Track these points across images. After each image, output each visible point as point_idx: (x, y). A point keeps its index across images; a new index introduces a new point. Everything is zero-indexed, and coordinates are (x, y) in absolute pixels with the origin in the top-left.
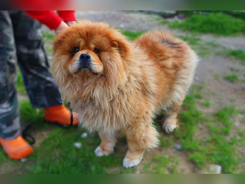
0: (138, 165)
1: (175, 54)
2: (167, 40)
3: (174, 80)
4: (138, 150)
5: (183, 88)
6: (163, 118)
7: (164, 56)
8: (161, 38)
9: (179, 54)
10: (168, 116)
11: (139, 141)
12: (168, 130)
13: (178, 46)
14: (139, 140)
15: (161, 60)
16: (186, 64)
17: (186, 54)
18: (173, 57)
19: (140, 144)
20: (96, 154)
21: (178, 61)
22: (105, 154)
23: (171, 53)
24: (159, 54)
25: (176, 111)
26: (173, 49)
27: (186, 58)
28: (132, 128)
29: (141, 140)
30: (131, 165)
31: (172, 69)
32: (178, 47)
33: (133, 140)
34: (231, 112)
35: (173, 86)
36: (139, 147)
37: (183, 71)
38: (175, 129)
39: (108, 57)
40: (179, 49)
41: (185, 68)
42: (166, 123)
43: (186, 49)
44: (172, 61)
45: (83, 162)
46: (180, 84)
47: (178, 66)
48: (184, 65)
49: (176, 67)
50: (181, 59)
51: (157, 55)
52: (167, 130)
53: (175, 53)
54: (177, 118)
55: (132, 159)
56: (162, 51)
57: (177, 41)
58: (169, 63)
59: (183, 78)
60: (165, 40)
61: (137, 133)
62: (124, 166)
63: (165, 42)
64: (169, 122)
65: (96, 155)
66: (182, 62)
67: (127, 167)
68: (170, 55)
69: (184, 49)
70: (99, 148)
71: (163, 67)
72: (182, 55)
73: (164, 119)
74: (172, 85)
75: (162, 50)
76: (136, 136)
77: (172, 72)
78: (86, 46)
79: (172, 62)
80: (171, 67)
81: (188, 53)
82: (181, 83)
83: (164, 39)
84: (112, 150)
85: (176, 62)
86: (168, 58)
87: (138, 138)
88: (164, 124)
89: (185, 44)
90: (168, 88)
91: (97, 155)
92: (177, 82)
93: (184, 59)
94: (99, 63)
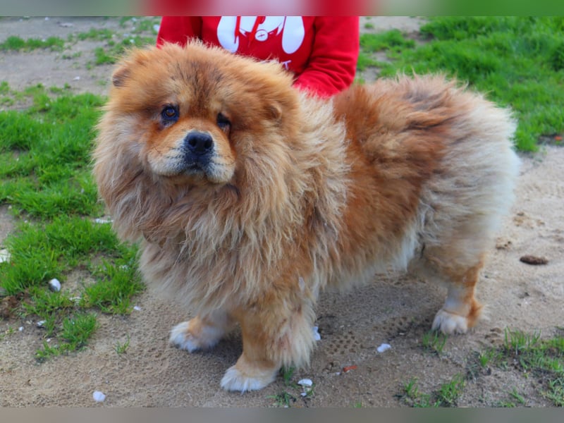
94: (230, 160)
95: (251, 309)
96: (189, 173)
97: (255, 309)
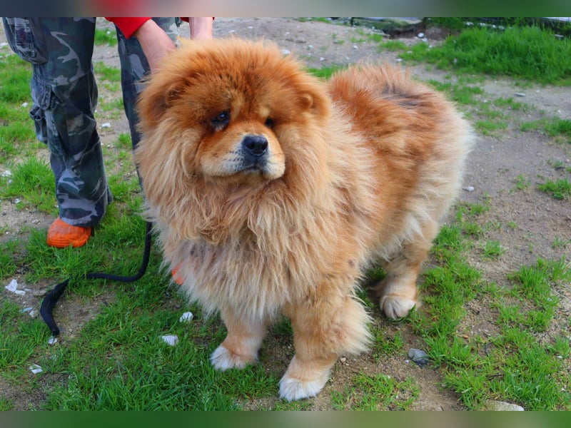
0: (317, 395)
1: (414, 120)
2: (394, 87)
3: (410, 187)
4: (321, 358)
5: (428, 207)
6: (383, 282)
7: (386, 124)
8: (381, 83)
9: (425, 121)
10: (395, 277)
11: (326, 336)
12: (394, 311)
13: (423, 101)
14: (327, 332)
15: (380, 135)
16: (441, 145)
17: (443, 122)
18: (408, 128)
19: (327, 342)
20: (213, 363)
21: (421, 139)
22: (237, 364)
23: (404, 117)
24: (375, 119)
25: (416, 264)
26: (409, 109)
27: (443, 133)
29: (332, 332)
30: (301, 394)
31: (405, 156)
32: (422, 105)
33: (311, 333)
34: (553, 274)
35: (406, 201)
36: (324, 350)
37: (433, 164)
38: (411, 311)
39: (297, 137)
40: (425, 109)
41: (438, 156)
42: (388, 295)
43: (443, 108)
44: (407, 138)
45: (181, 381)
46: (422, 197)
47: (423, 150)
48: (437, 149)
49: (415, 154)
50: (428, 134)
51: (368, 121)
52: (390, 311)
53: (415, 118)
54: (417, 283)
55: (304, 380)
56: (380, 113)
57: (421, 89)
58: (399, 142)
59: (434, 184)
60: (391, 86)
61: (325, 315)
62: (282, 396)
63: (390, 92)
64: (395, 292)
65: (214, 365)
66: (433, 142)
67: (289, 398)
68: (400, 122)
69: (437, 110)
70: (220, 350)
71: (384, 152)
72: (431, 122)
73: (385, 284)
74: (404, 198)
75: (380, 111)
76: (321, 323)
77: (405, 164)
78: (249, 110)
79: (406, 141)
80: (402, 152)
81: (449, 120)
82: (425, 195)
83: (387, 85)
84: (254, 355)
85: (416, 139)
86: (396, 129)
87: (326, 327)
88: (385, 297)
89: (439, 98)
90: (395, 206)
91: (217, 366)
92: (417, 192)
93: (436, 134)
95: (305, 303)
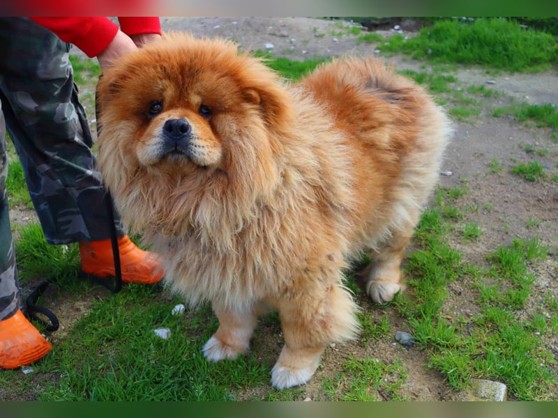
0: (308, 382)
2: (377, 81)
3: (394, 177)
4: (309, 346)
5: (415, 196)
6: (368, 267)
7: (372, 119)
8: (365, 77)
9: (407, 115)
11: (310, 326)
12: (380, 296)
13: (405, 95)
14: (311, 322)
15: (365, 130)
16: (423, 138)
17: (423, 115)
18: (393, 123)
19: (312, 332)
20: (205, 355)
21: (404, 133)
22: (229, 355)
23: (389, 112)
24: (361, 115)
25: (399, 250)
26: (392, 103)
27: (424, 126)
28: (294, 295)
29: (316, 322)
30: (292, 382)
31: (390, 150)
32: (404, 99)
33: (296, 323)
34: (528, 253)
35: (392, 191)
36: (311, 340)
37: (415, 155)
38: (396, 294)
39: (235, 127)
40: (408, 104)
41: (420, 148)
42: (374, 280)
43: (423, 103)
44: (391, 133)
45: (174, 374)
46: (408, 186)
47: (405, 143)
48: (419, 141)
49: (399, 148)
50: (411, 128)
51: (355, 116)
52: (376, 296)
53: (398, 113)
54: (402, 266)
55: (294, 368)
56: (366, 109)
57: (402, 83)
58: (384, 136)
59: (417, 173)
60: (374, 80)
61: (306, 307)
62: (274, 384)
63: (374, 85)
64: (381, 277)
66: (415, 134)
67: (281, 387)
68: (385, 118)
69: (418, 105)
70: (212, 341)
71: (369, 146)
72: (413, 117)
73: (371, 269)
74: (391, 188)
76: (304, 314)
77: (389, 157)
78: (180, 99)
79: (390, 136)
80: (387, 146)
81: (429, 114)
82: (411, 184)
83: (370, 79)
84: (246, 345)
85: (400, 134)
86: (381, 124)
87: (309, 318)
88: (371, 282)
89: (420, 92)
90: (381, 197)
91: (209, 358)
92: (402, 182)
93: (418, 127)
94: (212, 142)
95: (285, 296)
96: (171, 158)
97: (288, 294)
